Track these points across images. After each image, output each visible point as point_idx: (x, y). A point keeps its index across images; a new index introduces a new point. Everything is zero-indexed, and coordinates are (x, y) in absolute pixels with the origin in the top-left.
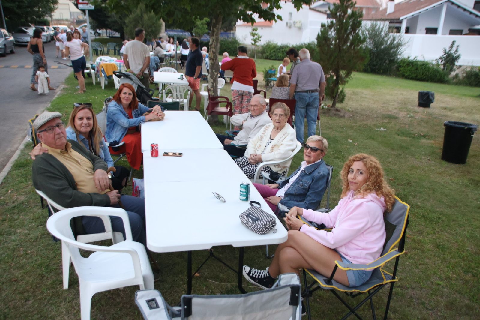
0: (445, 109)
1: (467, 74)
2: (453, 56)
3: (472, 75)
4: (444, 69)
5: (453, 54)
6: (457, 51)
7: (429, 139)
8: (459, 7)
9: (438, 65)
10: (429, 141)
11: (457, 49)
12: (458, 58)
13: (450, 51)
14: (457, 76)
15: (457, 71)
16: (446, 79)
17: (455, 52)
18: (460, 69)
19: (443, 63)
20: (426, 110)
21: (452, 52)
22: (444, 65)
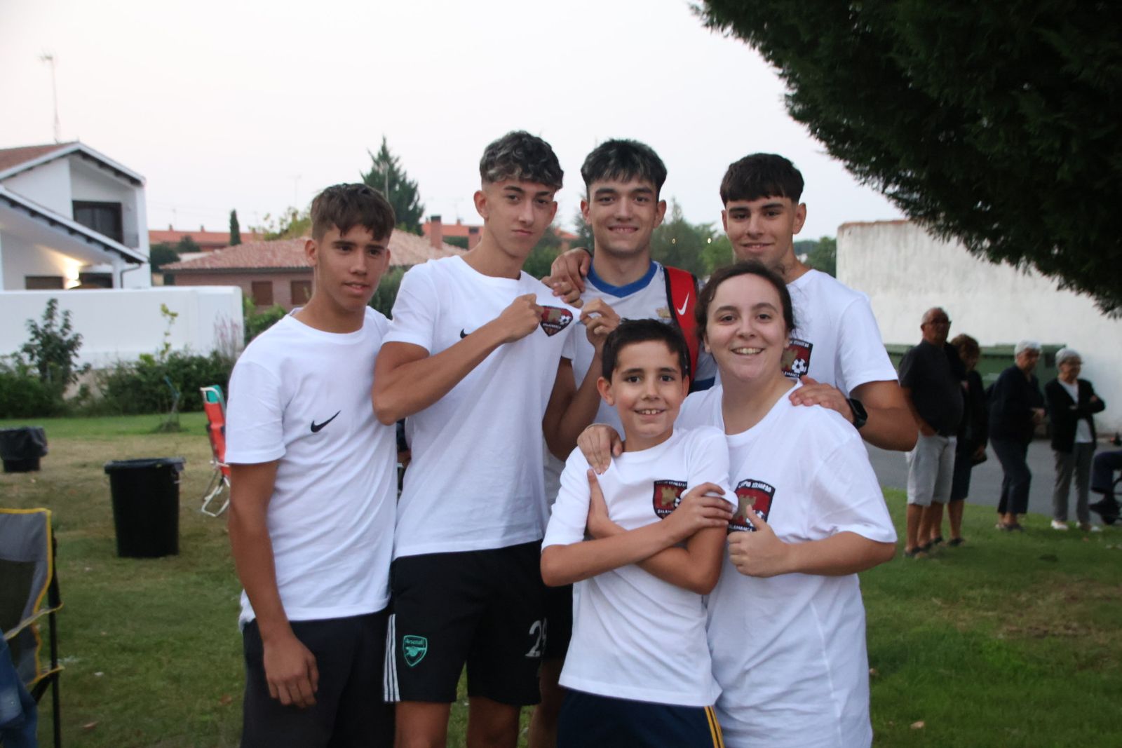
0: (84, 466)
1: (110, 384)
2: (61, 341)
3: (124, 387)
4: (43, 379)
5: (60, 335)
6: (67, 326)
7: (68, 529)
8: (34, 213)
9: (23, 369)
10: (73, 533)
11: (66, 320)
12: (73, 344)
13: (47, 326)
14: (85, 391)
15: (83, 380)
16: (58, 403)
17: (62, 331)
18: (89, 375)
19: (34, 363)
20: (32, 477)
21: (56, 329)
22: (42, 366)
